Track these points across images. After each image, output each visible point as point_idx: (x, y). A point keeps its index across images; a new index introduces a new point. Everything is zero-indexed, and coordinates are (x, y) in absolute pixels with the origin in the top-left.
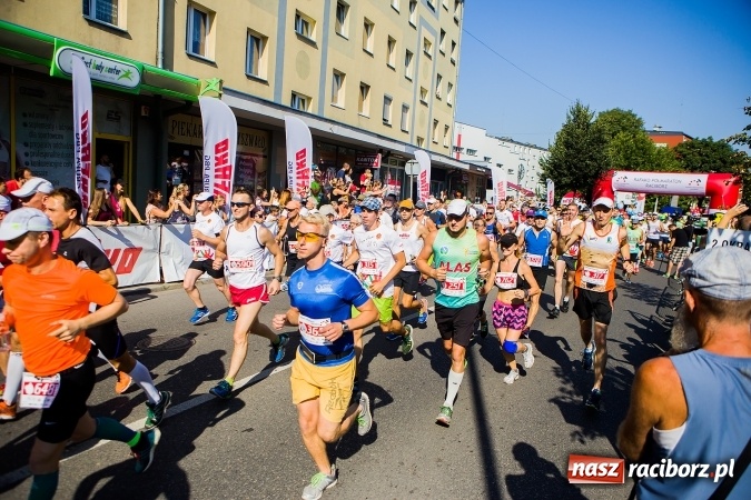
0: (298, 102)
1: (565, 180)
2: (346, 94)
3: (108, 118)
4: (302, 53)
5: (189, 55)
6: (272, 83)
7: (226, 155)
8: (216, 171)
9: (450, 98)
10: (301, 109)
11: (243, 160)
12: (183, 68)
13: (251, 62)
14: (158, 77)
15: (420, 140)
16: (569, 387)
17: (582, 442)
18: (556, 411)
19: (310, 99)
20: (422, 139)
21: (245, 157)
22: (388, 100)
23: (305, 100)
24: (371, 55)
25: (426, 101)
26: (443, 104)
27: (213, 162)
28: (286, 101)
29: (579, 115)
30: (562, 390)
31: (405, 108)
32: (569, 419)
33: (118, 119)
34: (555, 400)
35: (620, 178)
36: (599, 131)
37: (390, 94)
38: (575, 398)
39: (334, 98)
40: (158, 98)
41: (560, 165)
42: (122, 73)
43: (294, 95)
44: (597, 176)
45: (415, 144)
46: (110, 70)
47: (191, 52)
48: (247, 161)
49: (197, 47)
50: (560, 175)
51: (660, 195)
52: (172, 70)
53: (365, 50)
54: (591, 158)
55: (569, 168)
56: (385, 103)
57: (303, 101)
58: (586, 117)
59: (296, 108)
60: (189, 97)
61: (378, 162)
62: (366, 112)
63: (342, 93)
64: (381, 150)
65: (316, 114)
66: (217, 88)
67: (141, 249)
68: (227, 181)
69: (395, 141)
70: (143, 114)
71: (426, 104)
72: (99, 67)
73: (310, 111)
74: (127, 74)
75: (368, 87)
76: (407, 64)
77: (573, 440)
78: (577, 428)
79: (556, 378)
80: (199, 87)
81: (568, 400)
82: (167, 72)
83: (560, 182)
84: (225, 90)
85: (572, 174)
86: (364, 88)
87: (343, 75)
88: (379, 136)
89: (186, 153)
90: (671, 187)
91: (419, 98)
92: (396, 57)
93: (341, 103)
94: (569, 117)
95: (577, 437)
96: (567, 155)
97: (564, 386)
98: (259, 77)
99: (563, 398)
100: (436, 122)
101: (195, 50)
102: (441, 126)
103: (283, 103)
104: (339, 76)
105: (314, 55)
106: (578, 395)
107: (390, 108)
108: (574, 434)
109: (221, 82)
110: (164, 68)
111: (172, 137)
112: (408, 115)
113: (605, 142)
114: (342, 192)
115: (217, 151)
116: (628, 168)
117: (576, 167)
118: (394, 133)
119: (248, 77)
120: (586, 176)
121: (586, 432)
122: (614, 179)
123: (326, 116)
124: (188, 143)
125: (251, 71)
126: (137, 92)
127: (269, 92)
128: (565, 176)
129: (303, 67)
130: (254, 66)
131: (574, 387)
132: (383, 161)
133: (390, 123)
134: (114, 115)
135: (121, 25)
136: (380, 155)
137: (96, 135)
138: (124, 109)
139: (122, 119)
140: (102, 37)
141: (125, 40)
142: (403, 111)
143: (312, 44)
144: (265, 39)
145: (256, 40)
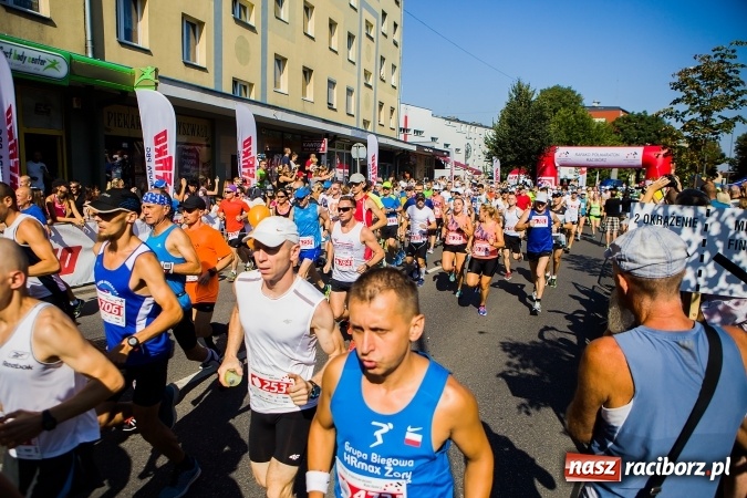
0: (240, 88)
1: (510, 157)
2: (288, 80)
3: (37, 111)
4: (241, 37)
5: (121, 43)
6: (211, 70)
7: (166, 146)
8: (157, 162)
9: (394, 80)
10: (243, 96)
11: (186, 150)
12: (116, 56)
13: (187, 48)
14: (88, 67)
15: (366, 123)
16: (515, 361)
17: (528, 413)
18: (503, 386)
19: (251, 85)
20: (369, 122)
21: (187, 147)
22: (331, 84)
23: (247, 86)
24: (313, 38)
25: (370, 83)
26: (387, 86)
27: (153, 153)
28: (227, 88)
29: (521, 93)
30: (509, 364)
31: (350, 92)
32: (515, 393)
33: (48, 112)
34: (503, 375)
35: (562, 153)
36: (541, 108)
37: (333, 78)
38: (522, 371)
39: (276, 84)
40: (89, 87)
41: (504, 143)
42: (48, 63)
43: (235, 82)
44: (540, 152)
45: (361, 127)
46: (34, 60)
47: (123, 40)
48: (189, 151)
49: (129, 34)
50: (505, 152)
51: (601, 168)
52: (103, 59)
53: (306, 34)
54: (534, 135)
55: (513, 146)
56: (329, 87)
57: (245, 87)
58: (527, 95)
59: (238, 95)
60: (124, 88)
61: (324, 146)
62: (310, 97)
63: (284, 79)
64: (327, 134)
65: (259, 100)
66: (152, 77)
67: (79, 248)
68: (168, 172)
69: (340, 125)
70: (75, 106)
71: (370, 87)
72: (21, 58)
73: (252, 98)
74: (53, 65)
75: (311, 71)
76: (349, 47)
77: (520, 413)
78: (523, 400)
79: (503, 353)
80: (133, 77)
81: (515, 374)
82: (98, 62)
83: (505, 159)
84: (159, 77)
85: (516, 151)
86: (307, 72)
87: (285, 60)
88: (325, 121)
89: (125, 145)
90: (610, 161)
91: (363, 80)
92: (339, 40)
93: (284, 88)
94: (511, 96)
95: (524, 409)
96: (511, 133)
97: (510, 360)
98: (198, 63)
99: (510, 372)
100: (381, 105)
101: (127, 38)
102: (386, 109)
103: (224, 91)
104: (280, 61)
105: (254, 40)
106: (525, 367)
107: (335, 91)
108: (519, 408)
109: (156, 70)
110: (95, 56)
111: (108, 130)
112: (353, 98)
113: (545, 119)
114: (288, 179)
115: (157, 143)
116: (569, 144)
117: (520, 145)
118: (340, 117)
119: (186, 64)
120: (529, 153)
121: (532, 404)
122: (557, 155)
123: (269, 102)
124: (127, 135)
125: (188, 58)
126: (65, 84)
127: (208, 81)
128: (510, 153)
129: (242, 52)
130: (191, 53)
131: (520, 360)
132: (329, 146)
133: (335, 107)
134: (42, 108)
135: (44, 11)
136: (326, 140)
137: (24, 130)
138: (54, 101)
139: (52, 112)
140: (22, 25)
141: (49, 27)
142: (348, 94)
143: (252, 28)
144: (201, 24)
145: (192, 26)
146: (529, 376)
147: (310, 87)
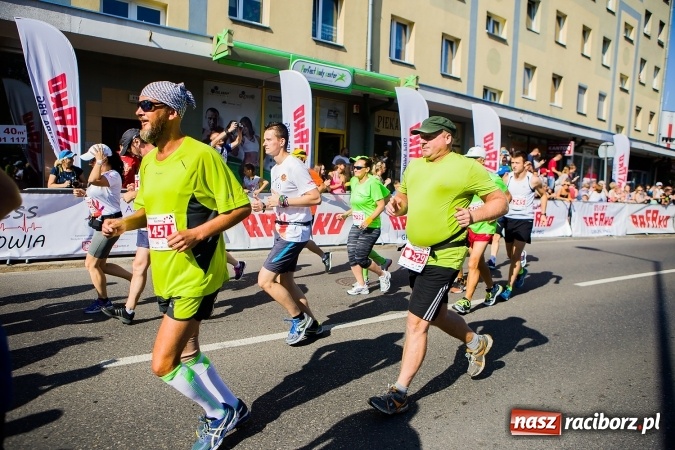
0: (489, 96)
2: (537, 86)
3: (329, 116)
4: (493, 50)
5: (392, 61)
6: (465, 80)
8: (411, 150)
9: (656, 83)
10: (493, 101)
12: (387, 70)
13: (445, 62)
14: (366, 78)
15: (619, 127)
19: (500, 92)
20: (622, 128)
22: (582, 89)
24: (564, 46)
25: (626, 87)
26: (647, 89)
27: (409, 143)
28: (479, 95)
31: (602, 96)
33: (336, 116)
37: (584, 84)
39: (525, 91)
40: (366, 96)
42: (338, 77)
43: (486, 90)
45: (613, 130)
46: (329, 75)
47: (394, 58)
49: (399, 53)
52: (378, 72)
53: (557, 43)
56: (579, 92)
57: (495, 95)
59: (488, 100)
60: (391, 94)
61: (570, 150)
62: (558, 102)
63: (533, 85)
64: (574, 138)
65: (507, 104)
66: (413, 84)
69: (589, 129)
70: (355, 111)
71: (626, 91)
72: (321, 73)
73: (501, 102)
75: (560, 78)
76: (604, 52)
80: (399, 85)
82: (374, 74)
84: (420, 85)
86: (557, 79)
87: (534, 68)
89: (389, 143)
91: (618, 85)
92: (592, 46)
93: (532, 94)
98: (453, 75)
100: (639, 109)
101: (398, 57)
102: (644, 114)
103: (475, 96)
104: (530, 69)
105: (505, 52)
107: (586, 97)
110: (372, 70)
111: (378, 131)
112: (606, 103)
118: (589, 121)
119: (443, 75)
123: (516, 106)
124: (391, 135)
125: (445, 71)
126: (349, 92)
127: (461, 88)
129: (494, 64)
130: (448, 66)
132: (576, 149)
133: (584, 112)
134: (333, 114)
135: (339, 42)
136: (572, 143)
137: (319, 130)
138: (341, 107)
139: (339, 118)
140: (325, 53)
141: (341, 53)
142: (600, 99)
143: (503, 41)
144: (458, 41)
145: (450, 43)
147: (559, 94)
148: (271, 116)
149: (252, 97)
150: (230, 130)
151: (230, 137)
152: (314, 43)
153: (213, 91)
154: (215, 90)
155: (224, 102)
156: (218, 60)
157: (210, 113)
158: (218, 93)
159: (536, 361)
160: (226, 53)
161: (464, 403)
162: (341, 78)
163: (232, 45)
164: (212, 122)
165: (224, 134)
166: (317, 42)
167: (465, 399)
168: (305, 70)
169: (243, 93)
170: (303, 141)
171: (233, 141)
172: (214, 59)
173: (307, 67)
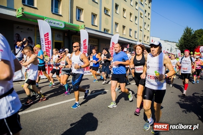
0: (106, 31)
4: (106, 18)
5: (77, 20)
6: (99, 26)
7: (86, 43)
8: (84, 47)
9: (148, 29)
10: (107, 33)
12: (75, 23)
13: (93, 21)
14: (69, 25)
17: (186, 113)
18: (178, 105)
19: (109, 30)
20: (141, 40)
22: (130, 30)
23: (108, 31)
24: (125, 18)
25: (141, 30)
26: (147, 31)
27: (83, 45)
28: (103, 31)
29: (188, 31)
30: (180, 100)
31: (136, 32)
34: (178, 103)
35: (202, 48)
37: (131, 28)
38: (185, 102)
39: (115, 30)
40: (69, 31)
41: (182, 45)
43: (105, 30)
44: (194, 48)
46: (57, 24)
47: (77, 19)
48: (93, 47)
49: (79, 18)
53: (123, 17)
54: (192, 43)
55: (185, 46)
56: (130, 31)
57: (107, 31)
58: (190, 31)
60: (77, 30)
62: (125, 33)
63: (118, 29)
64: (129, 43)
66: (83, 27)
68: (86, 50)
69: (133, 41)
70: (66, 35)
71: (141, 31)
72: (55, 23)
73: (109, 33)
75: (125, 27)
76: (135, 20)
78: (184, 110)
79: (178, 97)
80: (79, 27)
82: (71, 24)
83: (182, 50)
84: (85, 28)
86: (124, 27)
87: (118, 24)
88: (128, 39)
91: (139, 29)
92: (133, 18)
93: (117, 31)
94: (184, 31)
95: (184, 112)
96: (184, 42)
97: (181, 99)
98: (95, 25)
99: (181, 102)
100: (145, 36)
101: (79, 19)
104: (117, 24)
105: (110, 19)
106: (186, 102)
107: (131, 32)
109: (85, 25)
110: (71, 23)
111: (73, 41)
112: (137, 34)
113: (196, 38)
115: (84, 42)
117: (187, 46)
118: (133, 39)
119: (92, 25)
121: (187, 111)
122: (200, 49)
125: (93, 23)
126: (64, 29)
127: (98, 29)
128: (184, 48)
129: (107, 22)
131: (184, 100)
132: (130, 46)
133: (131, 36)
134: (59, 36)
135: (60, 14)
136: (129, 45)
137: (54, 41)
138: (61, 34)
139: (61, 37)
140: (56, 17)
141: (61, 17)
142: (135, 33)
143: (109, 16)
144: (96, 15)
145: (94, 16)
146: (187, 104)
147: (125, 31)
148: (38, 37)
149: (32, 30)
150: (24, 41)
151: (24, 43)
152: (52, 14)
153: (17, 28)
154: (18, 28)
155: (22, 32)
156: (19, 18)
157: (16, 35)
158: (19, 28)
159: (121, 107)
160: (21, 15)
161: (101, 122)
162: (61, 25)
163: (23, 13)
164: (17, 38)
165: (21, 42)
166: (53, 13)
167: (101, 121)
168: (49, 22)
169: (28, 29)
170: (48, 44)
171: (25, 44)
172: (17, 17)
173: (50, 21)
